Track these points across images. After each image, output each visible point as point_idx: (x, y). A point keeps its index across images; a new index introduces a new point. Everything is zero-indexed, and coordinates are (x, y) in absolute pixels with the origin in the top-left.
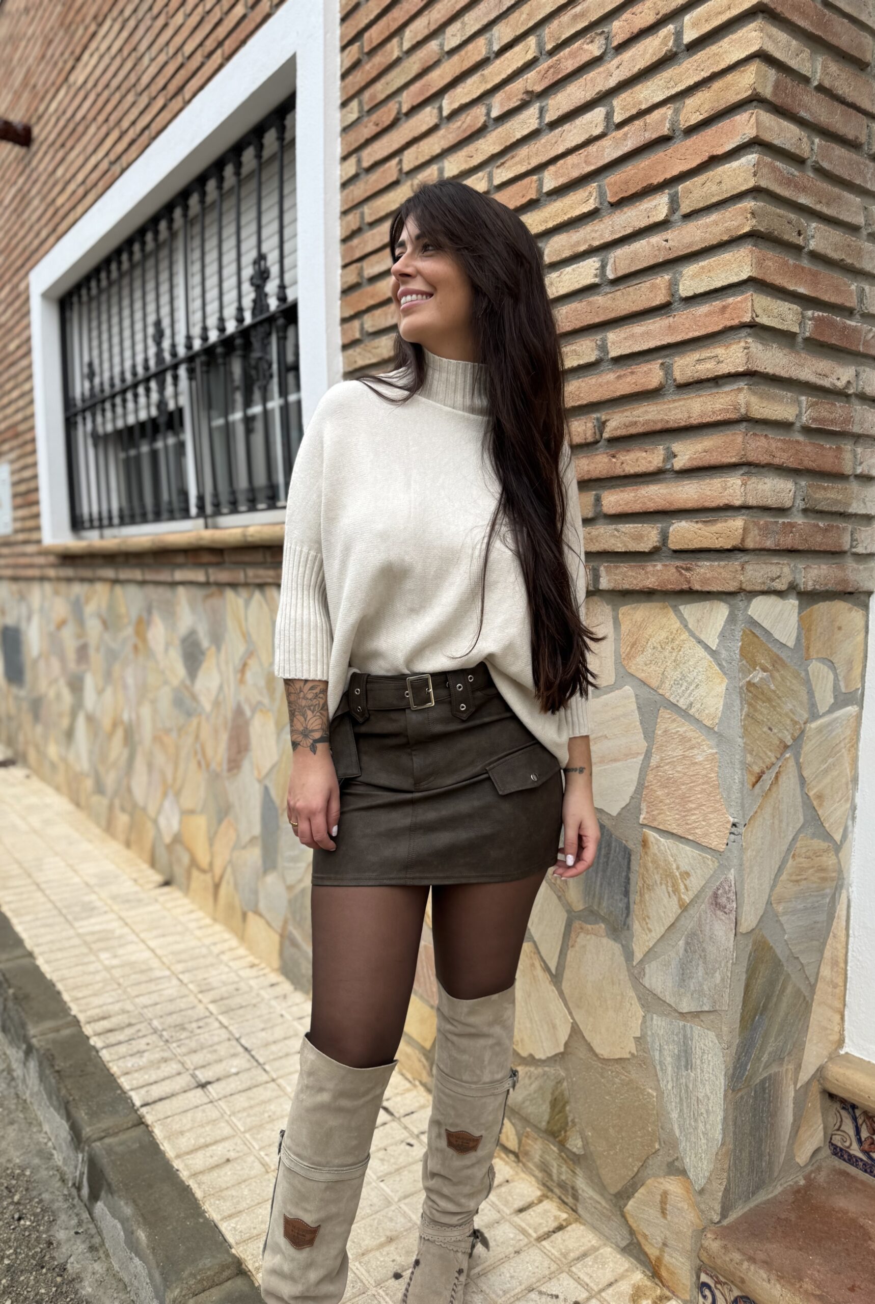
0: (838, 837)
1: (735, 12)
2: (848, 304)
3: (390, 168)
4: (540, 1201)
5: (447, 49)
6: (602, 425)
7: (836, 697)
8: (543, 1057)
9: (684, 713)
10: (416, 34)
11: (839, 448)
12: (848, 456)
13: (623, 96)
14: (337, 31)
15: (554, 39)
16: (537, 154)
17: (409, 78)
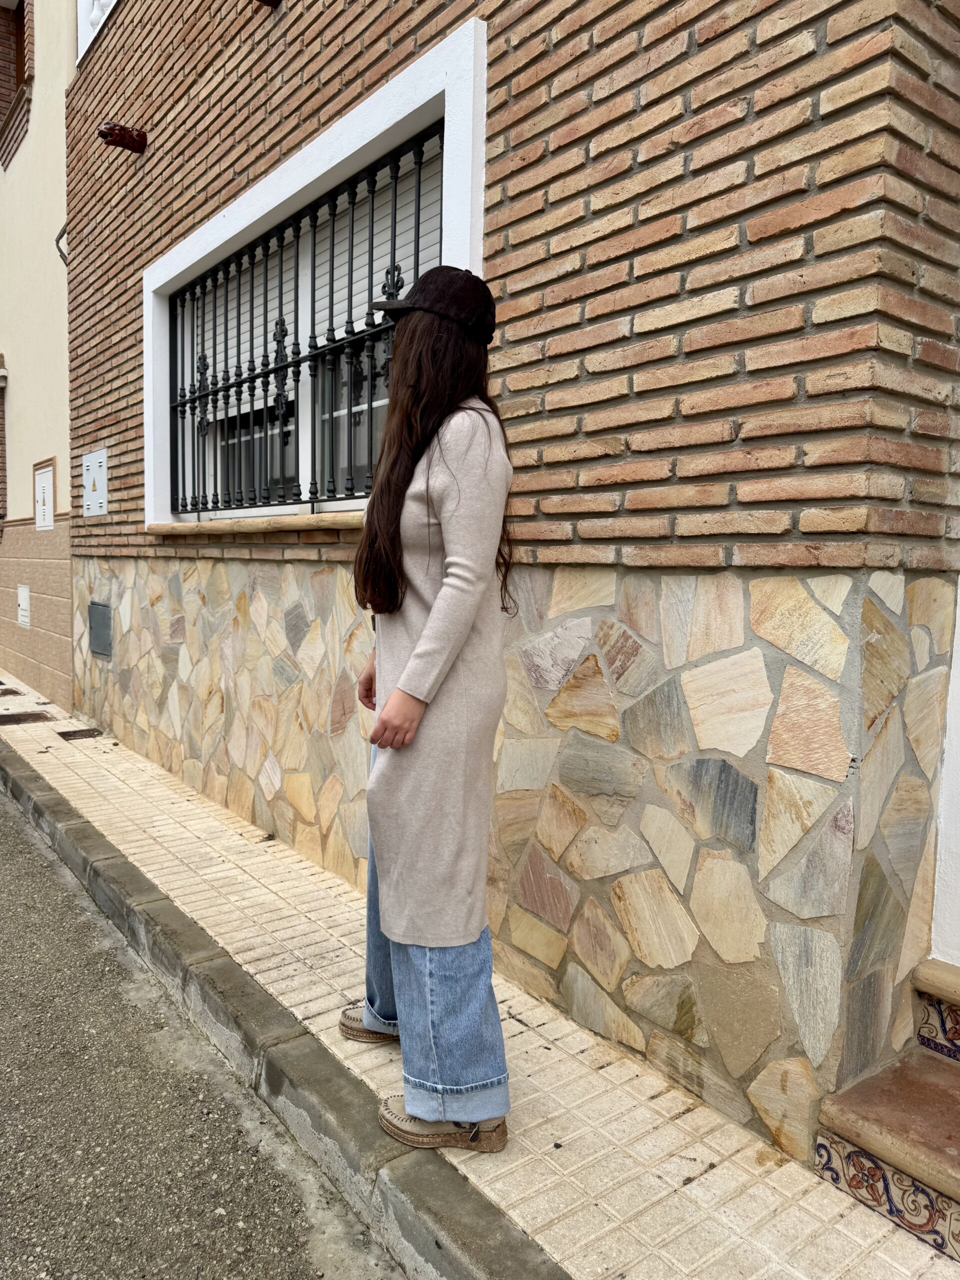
0: (930, 775)
1: (866, 93)
2: (948, 332)
3: (535, 198)
4: (669, 1091)
5: (594, 99)
6: (738, 427)
7: (931, 658)
8: (672, 967)
9: (810, 669)
10: (564, 84)
11: (938, 451)
12: (945, 457)
13: (764, 153)
14: (484, 74)
15: (700, 100)
16: (681, 196)
17: (556, 122)
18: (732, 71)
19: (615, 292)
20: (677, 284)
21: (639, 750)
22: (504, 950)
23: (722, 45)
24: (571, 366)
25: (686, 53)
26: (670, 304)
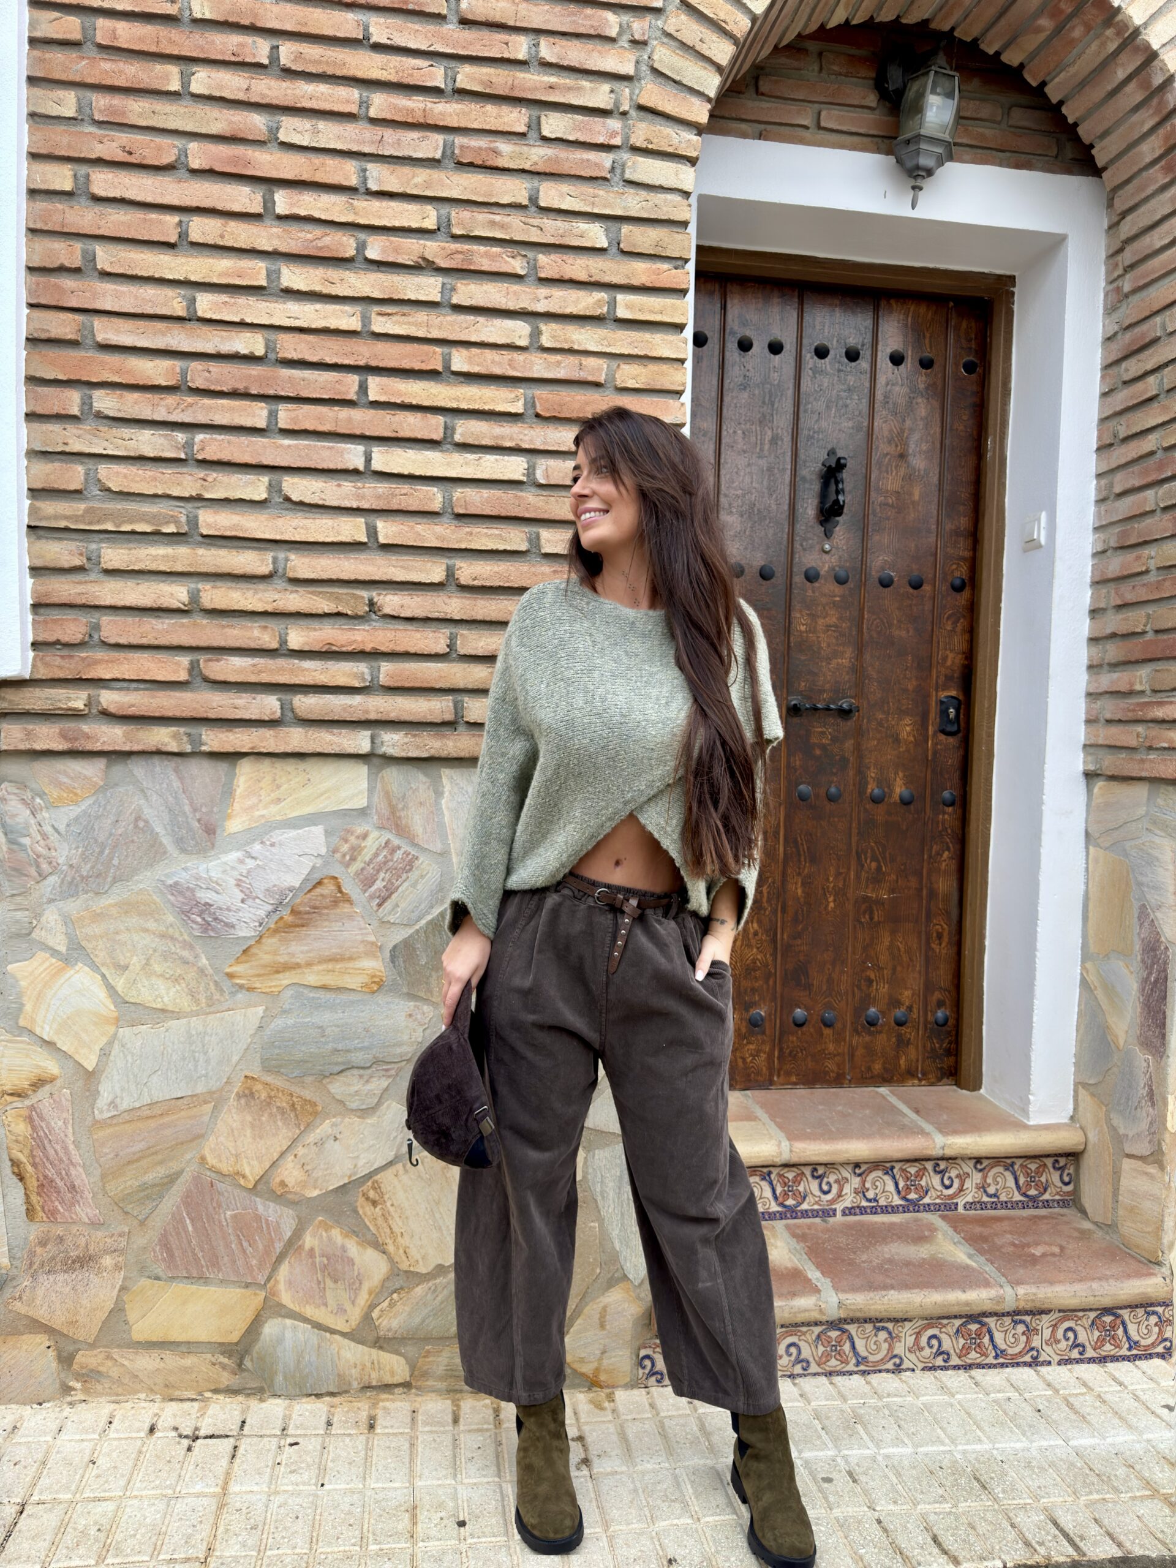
13: (552, 325)
15: (464, 228)
16: (440, 328)
17: (203, 131)
18: (510, 218)
19: (336, 408)
20: (442, 430)
21: (419, 994)
22: (112, 1358)
23: (494, 181)
24: (253, 483)
25: (438, 161)
26: (428, 449)
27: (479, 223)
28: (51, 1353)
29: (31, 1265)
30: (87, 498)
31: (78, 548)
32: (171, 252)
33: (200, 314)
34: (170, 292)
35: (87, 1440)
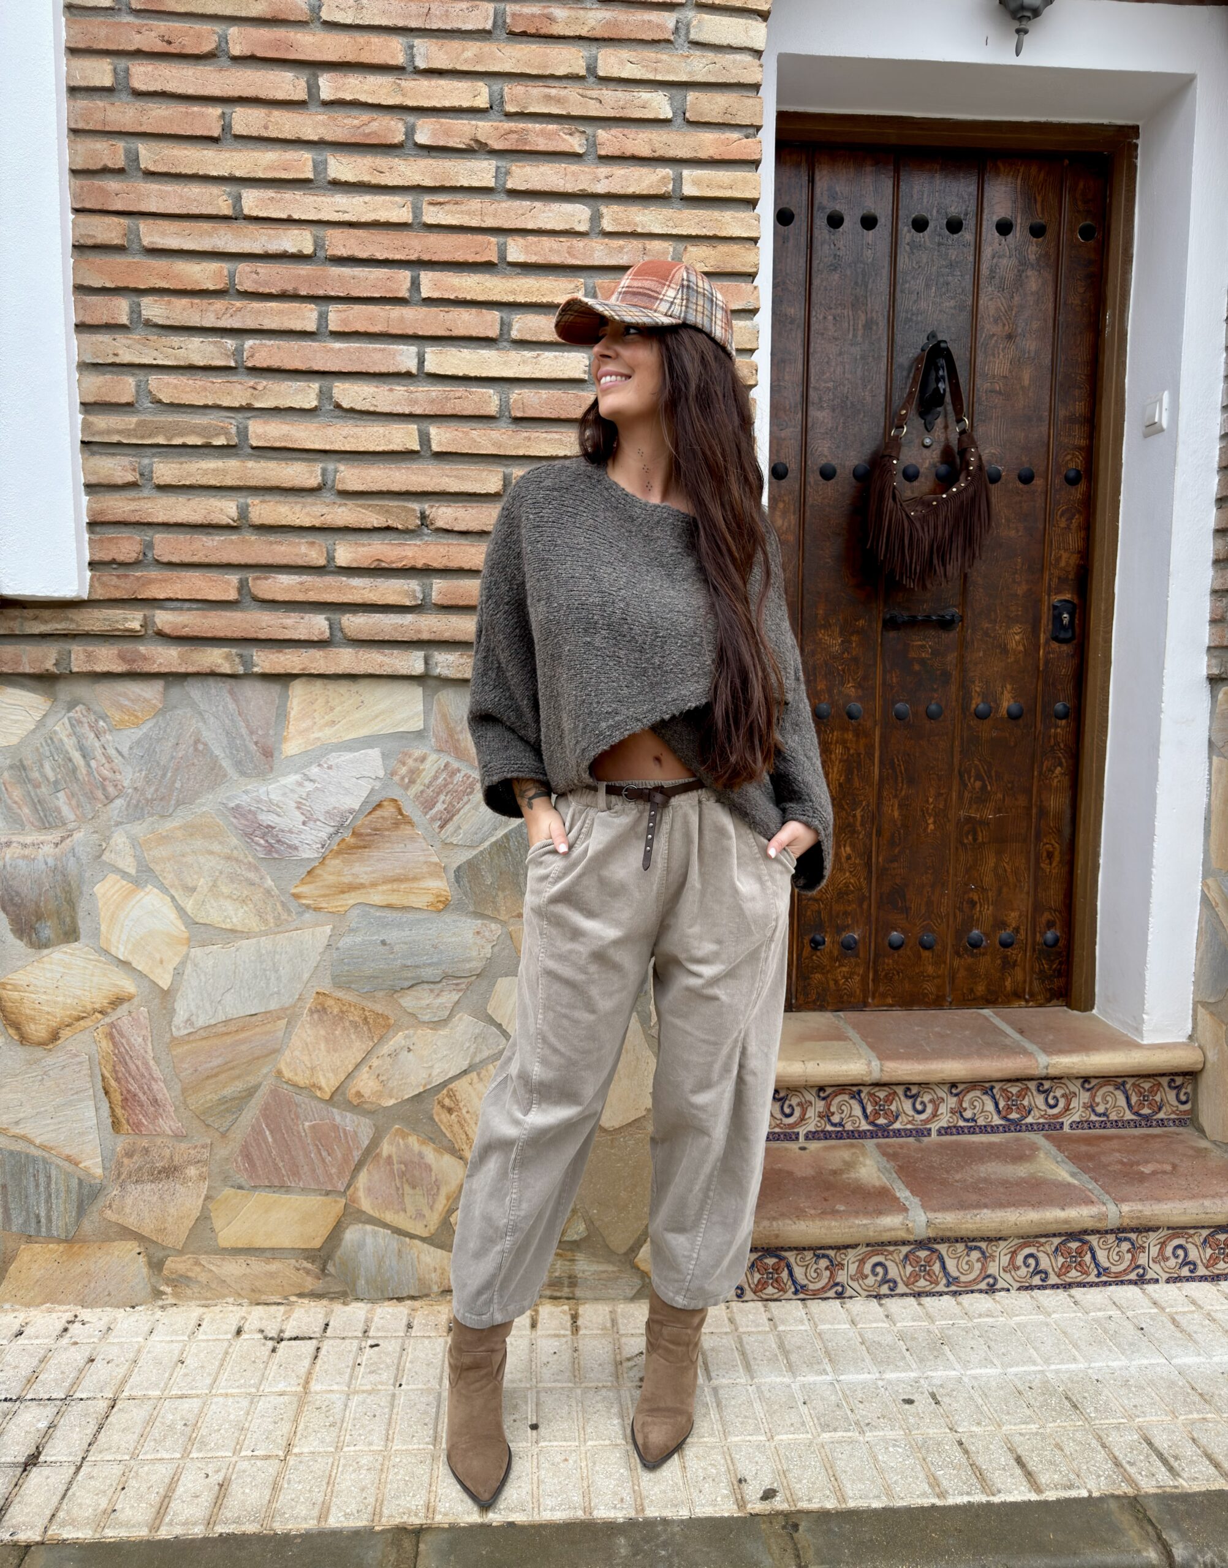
3: (202, 115)
5: (325, 17)
13: (616, 208)
15: (518, 105)
16: (495, 216)
17: (243, 14)
18: (566, 91)
19: (388, 307)
20: (498, 327)
21: (486, 912)
22: (200, 1264)
23: (548, 51)
24: (303, 390)
25: (489, 32)
26: (483, 348)
27: (534, 98)
28: (142, 1259)
29: (119, 1175)
30: (139, 412)
31: (131, 463)
32: (215, 146)
33: (246, 212)
34: (215, 190)
35: (177, 1341)
